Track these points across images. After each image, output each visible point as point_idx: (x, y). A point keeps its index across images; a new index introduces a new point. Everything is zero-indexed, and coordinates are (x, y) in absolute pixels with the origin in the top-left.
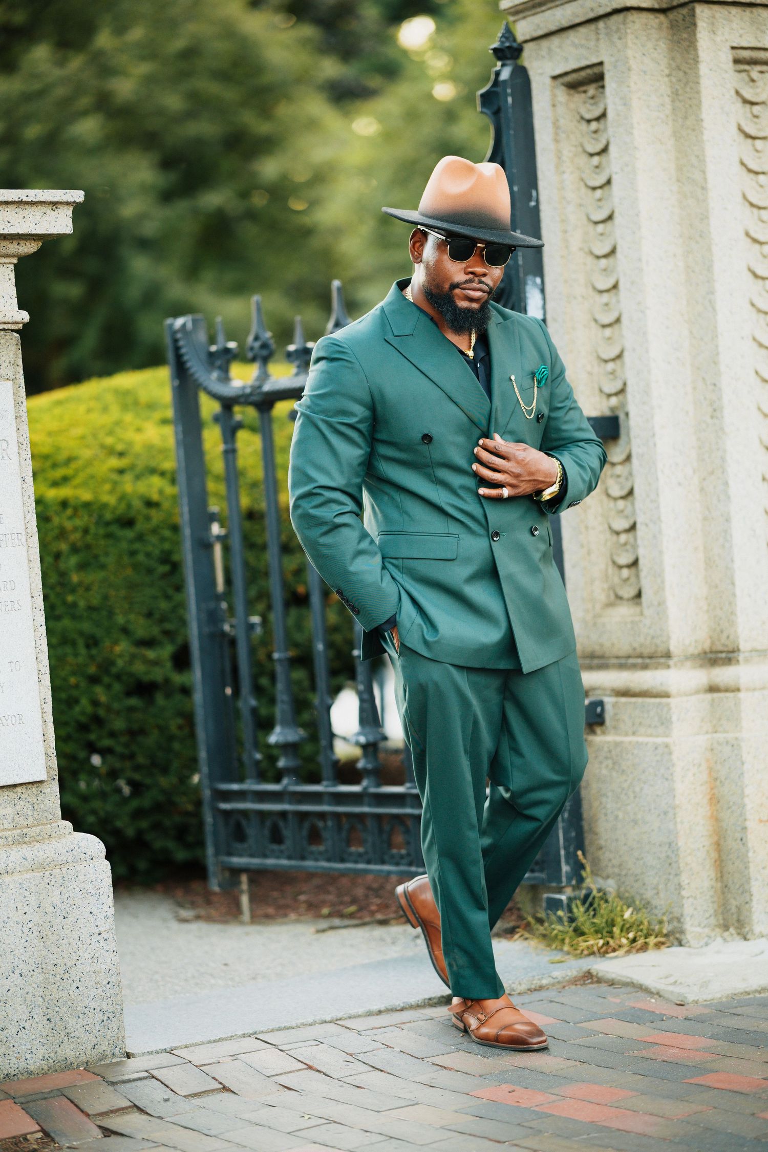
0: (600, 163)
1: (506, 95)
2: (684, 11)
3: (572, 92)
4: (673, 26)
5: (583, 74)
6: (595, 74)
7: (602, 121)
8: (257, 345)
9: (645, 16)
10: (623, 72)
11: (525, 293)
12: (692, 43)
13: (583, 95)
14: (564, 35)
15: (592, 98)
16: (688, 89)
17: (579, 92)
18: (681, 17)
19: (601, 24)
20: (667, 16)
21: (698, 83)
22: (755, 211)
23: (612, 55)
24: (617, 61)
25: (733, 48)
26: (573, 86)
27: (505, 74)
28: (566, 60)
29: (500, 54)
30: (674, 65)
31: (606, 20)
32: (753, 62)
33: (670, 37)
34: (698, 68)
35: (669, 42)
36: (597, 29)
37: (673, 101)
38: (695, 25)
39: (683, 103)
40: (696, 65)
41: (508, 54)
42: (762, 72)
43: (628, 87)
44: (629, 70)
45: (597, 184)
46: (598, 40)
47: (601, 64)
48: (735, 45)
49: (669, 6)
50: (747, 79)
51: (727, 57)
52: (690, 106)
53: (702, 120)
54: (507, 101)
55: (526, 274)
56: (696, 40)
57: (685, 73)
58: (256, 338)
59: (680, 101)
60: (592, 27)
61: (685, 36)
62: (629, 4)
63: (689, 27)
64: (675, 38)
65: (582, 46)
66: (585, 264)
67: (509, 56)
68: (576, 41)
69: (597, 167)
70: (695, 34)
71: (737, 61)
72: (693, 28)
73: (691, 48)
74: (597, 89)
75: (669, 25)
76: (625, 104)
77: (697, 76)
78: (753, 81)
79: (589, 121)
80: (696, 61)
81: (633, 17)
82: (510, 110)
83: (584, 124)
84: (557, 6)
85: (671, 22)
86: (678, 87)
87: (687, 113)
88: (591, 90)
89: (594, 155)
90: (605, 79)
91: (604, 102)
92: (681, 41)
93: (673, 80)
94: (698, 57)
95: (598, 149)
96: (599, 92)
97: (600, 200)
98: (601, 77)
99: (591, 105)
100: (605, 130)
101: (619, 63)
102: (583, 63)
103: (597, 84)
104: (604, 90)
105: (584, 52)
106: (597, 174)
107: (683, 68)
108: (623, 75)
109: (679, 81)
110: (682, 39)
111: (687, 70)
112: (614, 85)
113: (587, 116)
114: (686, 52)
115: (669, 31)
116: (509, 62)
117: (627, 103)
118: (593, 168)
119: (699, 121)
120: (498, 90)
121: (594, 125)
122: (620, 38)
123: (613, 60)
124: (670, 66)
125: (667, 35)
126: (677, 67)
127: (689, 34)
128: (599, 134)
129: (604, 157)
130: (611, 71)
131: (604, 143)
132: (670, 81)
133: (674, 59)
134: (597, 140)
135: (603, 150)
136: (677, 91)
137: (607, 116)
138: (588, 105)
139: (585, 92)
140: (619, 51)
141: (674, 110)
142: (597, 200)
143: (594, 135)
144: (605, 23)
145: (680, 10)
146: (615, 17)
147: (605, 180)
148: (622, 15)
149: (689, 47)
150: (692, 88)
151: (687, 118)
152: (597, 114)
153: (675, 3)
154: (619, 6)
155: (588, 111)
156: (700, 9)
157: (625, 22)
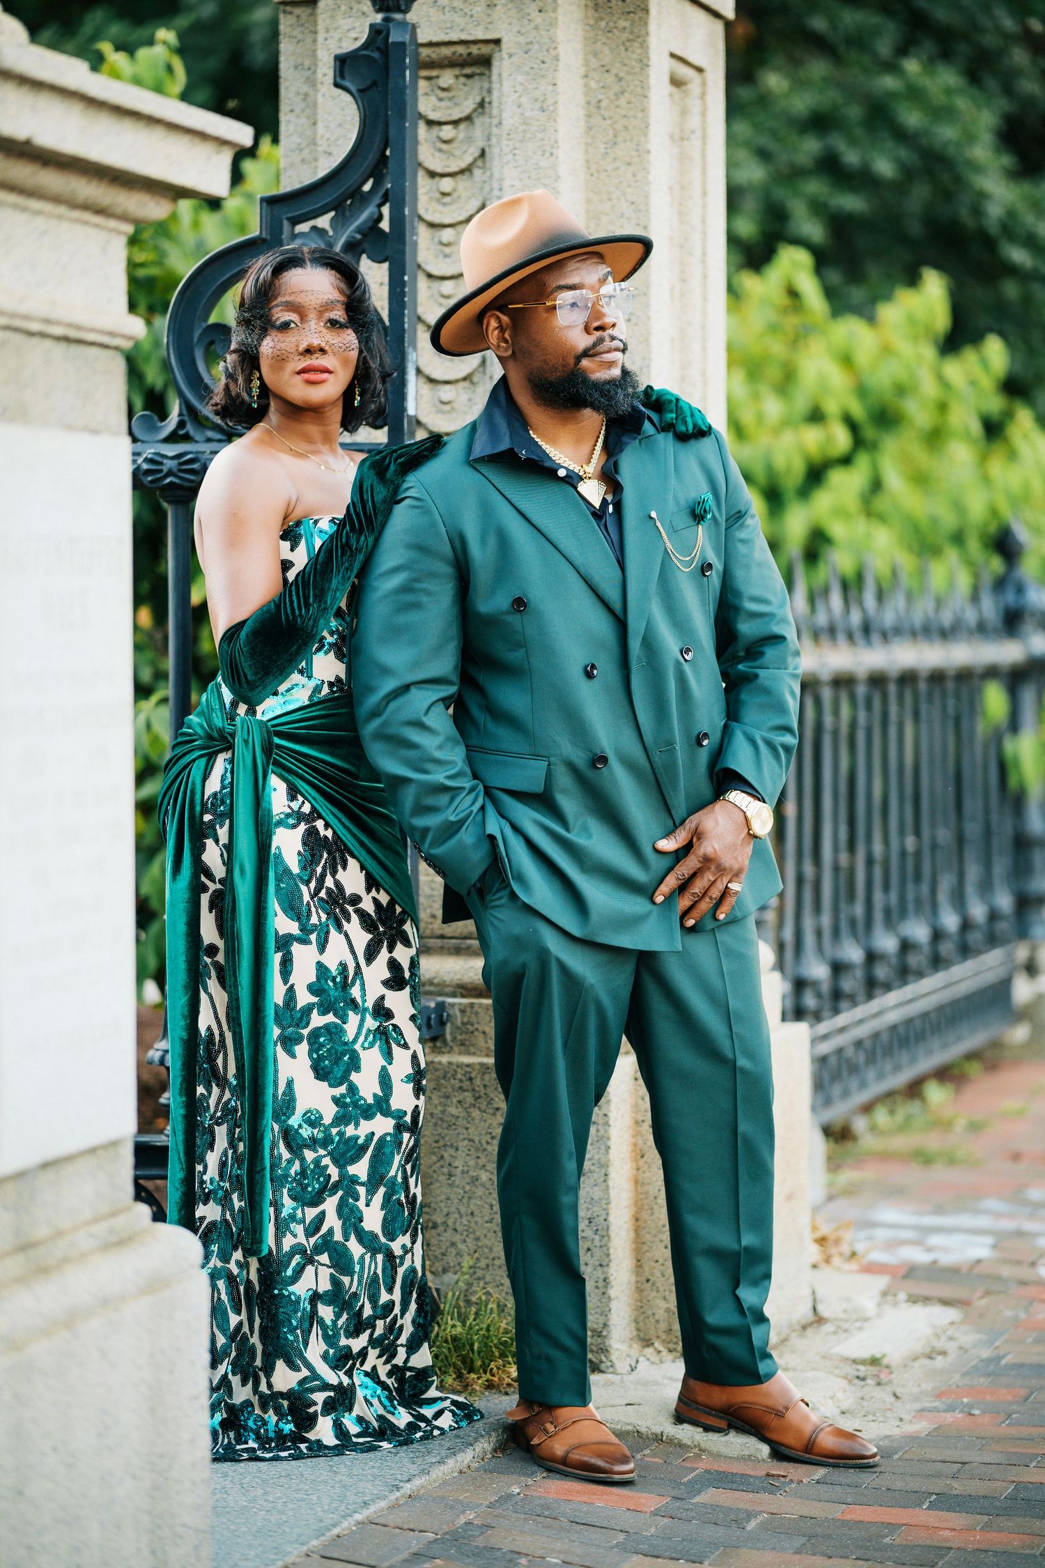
0: (454, 190)
1: (403, 66)
5: (446, 51)
6: (470, 54)
7: (462, 126)
10: (543, 62)
12: (638, 37)
15: (446, 89)
16: (622, 102)
23: (519, 32)
24: (530, 43)
25: (673, 55)
27: (398, 34)
30: (594, 63)
33: (592, 22)
34: (648, 75)
35: (588, 28)
37: (589, 116)
38: (646, 11)
39: (608, 122)
40: (642, 69)
44: (557, 58)
45: (447, 221)
46: (491, 6)
47: (497, 42)
48: (671, 50)
51: (666, 63)
52: (626, 128)
53: (648, 152)
54: (403, 75)
56: (647, 34)
57: (619, 79)
59: (604, 118)
61: (622, 23)
63: (634, 13)
64: (603, 24)
69: (444, 194)
70: (644, 23)
72: (640, 14)
73: (636, 45)
74: (457, 77)
76: (543, 110)
82: (407, 91)
83: (422, 126)
86: (600, 97)
87: (615, 136)
88: (447, 78)
89: (443, 175)
90: (503, 65)
91: (478, 99)
92: (615, 31)
93: (593, 84)
94: (648, 58)
95: (454, 168)
96: (469, 82)
97: (448, 245)
98: (486, 62)
99: (441, 100)
100: (469, 140)
101: (536, 47)
102: (454, 36)
103: (468, 71)
104: (476, 83)
105: (458, 19)
106: (444, 204)
107: (614, 71)
108: (542, 65)
109: (603, 87)
110: (616, 27)
111: (621, 75)
112: (520, 78)
113: (433, 116)
114: (623, 48)
115: (591, 12)
116: (398, 16)
117: (546, 108)
118: (438, 195)
119: (642, 152)
120: (376, 55)
121: (447, 132)
122: (540, 11)
123: (522, 40)
124: (587, 63)
125: (586, 17)
126: (603, 66)
127: (633, 22)
128: (454, 145)
129: (462, 184)
130: (511, 56)
131: (468, 159)
132: (586, 86)
133: (595, 54)
134: (450, 154)
135: (467, 171)
136: (600, 101)
137: (478, 121)
138: (433, 99)
139: (429, 78)
140: (536, 28)
141: (590, 128)
142: (441, 243)
143: (444, 147)
147: (463, 216)
149: (629, 40)
150: (630, 102)
151: (615, 144)
152: (456, 115)
155: (436, 109)
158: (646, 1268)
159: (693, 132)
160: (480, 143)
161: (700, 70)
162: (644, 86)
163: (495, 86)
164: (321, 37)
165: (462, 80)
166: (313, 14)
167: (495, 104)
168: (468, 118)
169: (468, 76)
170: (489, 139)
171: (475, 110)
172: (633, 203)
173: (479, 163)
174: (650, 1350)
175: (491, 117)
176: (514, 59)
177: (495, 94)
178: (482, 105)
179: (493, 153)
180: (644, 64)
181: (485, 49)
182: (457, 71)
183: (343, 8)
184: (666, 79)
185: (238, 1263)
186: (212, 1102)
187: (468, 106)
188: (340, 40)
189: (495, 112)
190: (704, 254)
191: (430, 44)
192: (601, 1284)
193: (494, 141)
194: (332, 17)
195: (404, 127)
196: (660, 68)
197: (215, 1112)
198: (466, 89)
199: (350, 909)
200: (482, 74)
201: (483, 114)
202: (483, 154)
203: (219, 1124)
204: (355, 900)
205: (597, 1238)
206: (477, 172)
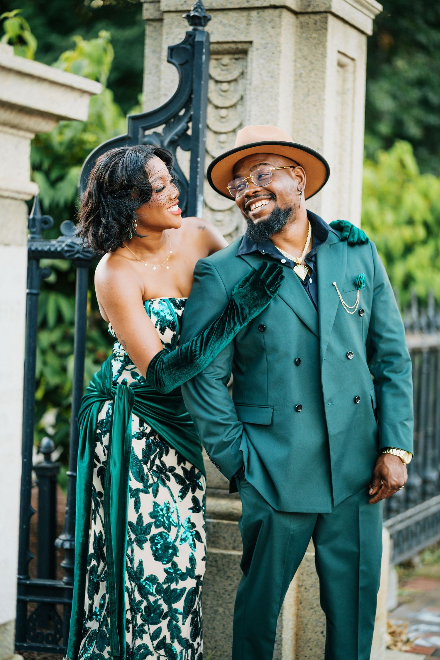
0: (227, 115)
2: (317, 17)
4: (302, 26)
5: (226, 46)
6: (237, 48)
7: (233, 84)
9: (289, 14)
10: (273, 53)
11: (197, 207)
12: (321, 42)
13: (214, 62)
15: (225, 65)
16: (313, 74)
18: (311, 21)
19: (254, 13)
20: (297, 18)
21: (324, 72)
23: (262, 38)
24: (267, 44)
25: (338, 51)
30: (299, 54)
31: (260, 11)
33: (299, 34)
34: (326, 62)
35: (297, 37)
36: (249, 16)
37: (296, 81)
38: (326, 29)
39: (305, 84)
40: (323, 58)
43: (278, 65)
44: (280, 52)
45: (223, 130)
46: (249, 24)
47: (251, 43)
48: (339, 49)
49: (303, 11)
51: (336, 56)
52: (314, 87)
53: (324, 100)
55: (199, 193)
56: (326, 41)
57: (312, 63)
59: (303, 82)
60: (245, 14)
61: (314, 35)
62: (286, 4)
63: (320, 30)
64: (304, 35)
65: (230, 26)
69: (222, 117)
70: (325, 35)
72: (324, 31)
73: (321, 46)
74: (231, 59)
75: (299, 25)
76: (272, 77)
82: (203, 66)
83: (212, 82)
86: (302, 71)
87: (309, 91)
88: (226, 59)
89: (222, 108)
90: (253, 54)
91: (241, 71)
92: (310, 39)
93: (298, 65)
94: (326, 53)
95: (228, 105)
96: (237, 62)
97: (223, 143)
98: (245, 52)
99: (222, 70)
100: (236, 91)
101: (270, 46)
102: (230, 39)
103: (236, 56)
104: (240, 62)
105: (233, 31)
106: (222, 122)
107: (309, 59)
108: (273, 55)
109: (303, 67)
110: (311, 37)
111: (313, 61)
112: (262, 61)
113: (219, 78)
114: (313, 47)
115: (299, 29)
116: (200, 28)
117: (274, 76)
118: (219, 118)
119: (321, 99)
120: (189, 47)
121: (225, 86)
122: (273, 28)
123: (263, 42)
124: (296, 54)
125: (296, 32)
126: (304, 56)
127: (320, 35)
128: (228, 93)
129: (231, 112)
130: (257, 49)
131: (235, 100)
132: (295, 66)
133: (300, 50)
134: (226, 98)
135: (233, 106)
136: (301, 74)
137: (241, 82)
138: (219, 70)
139: (217, 59)
140: (271, 36)
141: (296, 87)
142: (220, 142)
143: (224, 94)
144: (258, 13)
145: (312, 16)
146: (271, 11)
147: (231, 128)
148: (277, 11)
149: (317, 44)
150: (316, 75)
151: (308, 95)
152: (230, 78)
153: (309, 10)
154: (277, 4)
155: (219, 75)
156: (331, 19)
157: (280, 16)
160: (241, 93)
161: (353, 60)
162: (324, 67)
163: (249, 64)
164: (164, 37)
165: (233, 61)
166: (161, 26)
167: (249, 73)
168: (235, 80)
169: (237, 59)
170: (245, 90)
171: (239, 76)
172: (316, 125)
173: (240, 102)
175: (247, 80)
176: (259, 51)
177: (249, 68)
178: (242, 74)
179: (247, 98)
180: (324, 55)
181: (245, 46)
182: (231, 56)
183: (176, 23)
184: (335, 63)
185: (108, 652)
186: (100, 569)
187: (235, 74)
188: (174, 39)
189: (249, 77)
191: (218, 43)
193: (247, 92)
194: (170, 28)
195: (201, 84)
196: (332, 58)
197: (101, 574)
198: (235, 65)
199: (170, 474)
200: (243, 58)
201: (243, 78)
202: (242, 98)
203: (102, 581)
204: (172, 469)
206: (239, 107)
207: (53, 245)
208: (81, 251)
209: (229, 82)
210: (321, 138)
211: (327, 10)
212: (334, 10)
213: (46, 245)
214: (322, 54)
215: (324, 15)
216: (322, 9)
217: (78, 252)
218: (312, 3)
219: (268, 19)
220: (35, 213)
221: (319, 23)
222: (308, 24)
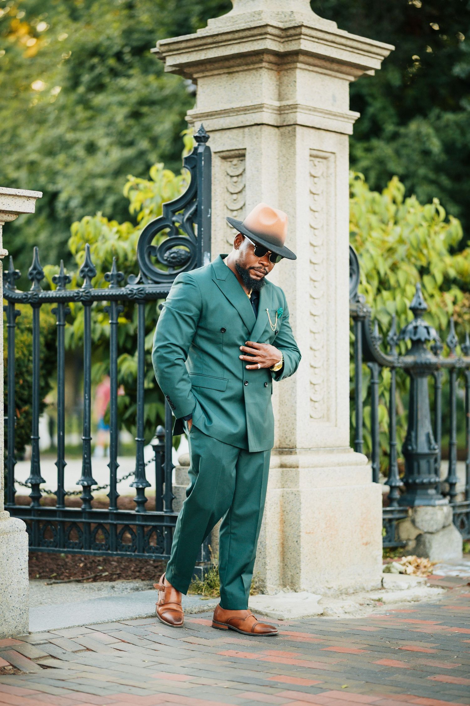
0: (237, 198)
1: (201, 160)
2: (290, 128)
3: (223, 161)
4: (282, 135)
5: (233, 153)
6: (239, 153)
7: (240, 177)
8: (35, 272)
9: (270, 128)
10: (258, 155)
11: (203, 260)
12: (293, 145)
13: (229, 163)
14: (224, 132)
15: (235, 165)
16: (288, 167)
17: (227, 161)
18: (287, 131)
19: (246, 130)
20: (279, 130)
21: (295, 165)
22: (312, 230)
23: (252, 146)
24: (254, 149)
25: (311, 149)
26: (224, 158)
27: (201, 150)
28: (224, 145)
29: (199, 139)
30: (281, 154)
31: (249, 128)
32: (316, 157)
33: (280, 140)
34: (296, 157)
35: (279, 142)
36: (244, 132)
37: (279, 172)
38: (295, 136)
39: (285, 174)
41: (203, 139)
42: (319, 162)
43: (261, 163)
44: (262, 154)
45: (235, 208)
46: (244, 137)
47: (245, 149)
48: (311, 148)
49: (281, 125)
50: (313, 164)
51: (308, 153)
52: (290, 175)
53: (296, 183)
54: (201, 163)
55: (204, 251)
56: (295, 144)
57: (288, 159)
58: (35, 268)
59: (283, 172)
60: (241, 130)
61: (289, 140)
62: (264, 122)
63: (292, 137)
64: (283, 141)
65: (234, 139)
66: (224, 248)
67: (203, 141)
68: (231, 136)
69: (235, 200)
70: (295, 140)
71: (311, 156)
74: (238, 161)
75: (280, 134)
76: (258, 171)
77: (295, 161)
78: (315, 166)
79: (232, 176)
80: (295, 154)
81: (265, 128)
82: (203, 168)
83: (229, 177)
84: (221, 117)
85: (281, 133)
86: (283, 165)
87: (287, 178)
88: (235, 161)
89: (234, 193)
90: (248, 157)
91: (243, 168)
92: (287, 143)
93: (281, 161)
95: (237, 191)
98: (244, 155)
99: (234, 168)
100: (241, 182)
101: (256, 150)
102: (234, 148)
103: (240, 159)
104: (243, 162)
106: (235, 203)
107: (286, 157)
109: (284, 162)
111: (289, 158)
112: (253, 161)
113: (232, 174)
115: (280, 137)
116: (202, 144)
118: (233, 200)
119: (294, 183)
120: (195, 156)
121: (235, 179)
122: (257, 138)
123: (252, 148)
124: (279, 154)
126: (283, 155)
127: (292, 140)
128: (237, 183)
129: (239, 196)
130: (250, 153)
131: (240, 188)
132: (278, 162)
133: (281, 151)
134: (236, 186)
135: (240, 192)
136: (282, 167)
137: (244, 175)
138: (232, 168)
139: (231, 162)
140: (256, 144)
141: (279, 176)
143: (235, 184)
144: (249, 129)
145: (287, 128)
146: (255, 127)
147: (239, 207)
148: (259, 127)
149: (291, 146)
150: (290, 167)
151: (286, 181)
152: (237, 173)
153: (285, 124)
154: (259, 122)
155: (232, 172)
156: (298, 128)
157: (261, 130)
158: (285, 561)
159: (331, 174)
160: (244, 183)
161: (334, 153)
163: (247, 163)
165: (240, 162)
167: (248, 170)
168: (241, 174)
171: (242, 172)
172: (291, 201)
173: (244, 189)
174: (285, 589)
176: (251, 155)
177: (247, 166)
178: (244, 170)
179: (247, 186)
181: (243, 152)
182: (237, 159)
184: (308, 156)
187: (240, 170)
189: (246, 173)
190: (336, 216)
191: (228, 151)
192: (264, 564)
193: (246, 182)
195: (202, 180)
196: (303, 153)
198: (239, 165)
200: (243, 160)
202: (245, 186)
205: (263, 549)
206: (244, 192)
207: (122, 291)
208: (137, 293)
209: (238, 176)
210: (295, 209)
211: (295, 123)
212: (298, 123)
213: (118, 291)
214: (293, 153)
215: (294, 126)
216: (292, 123)
217: (135, 294)
218: (286, 119)
219: (254, 133)
220: (113, 271)
221: (291, 132)
222: (285, 133)
